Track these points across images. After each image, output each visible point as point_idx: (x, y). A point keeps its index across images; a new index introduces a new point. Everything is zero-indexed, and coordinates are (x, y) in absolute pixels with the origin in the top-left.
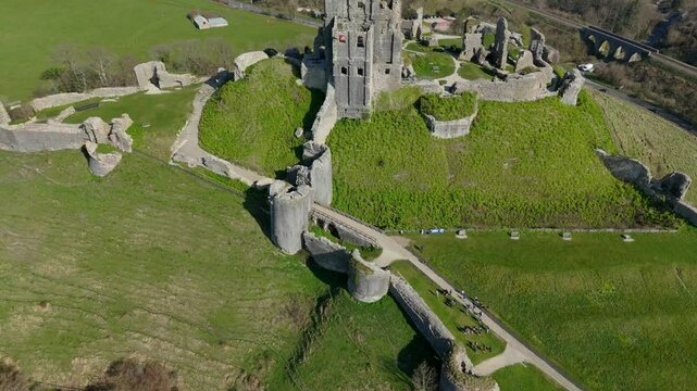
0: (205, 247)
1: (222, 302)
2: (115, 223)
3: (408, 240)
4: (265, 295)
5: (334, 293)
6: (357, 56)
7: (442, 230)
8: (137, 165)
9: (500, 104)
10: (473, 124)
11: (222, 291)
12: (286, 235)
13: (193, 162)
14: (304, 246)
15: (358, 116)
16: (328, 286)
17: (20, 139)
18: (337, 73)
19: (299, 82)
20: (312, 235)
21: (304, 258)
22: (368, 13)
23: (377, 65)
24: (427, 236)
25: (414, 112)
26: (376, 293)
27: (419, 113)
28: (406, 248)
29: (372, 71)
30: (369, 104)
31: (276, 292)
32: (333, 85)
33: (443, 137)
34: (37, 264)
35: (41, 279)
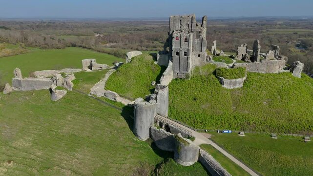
0: (98, 134)
1: (102, 164)
2: (56, 122)
3: (211, 135)
4: (126, 162)
5: (166, 161)
6: (184, 47)
7: (230, 131)
8: (73, 96)
9: (259, 74)
10: (245, 82)
11: (103, 158)
12: (141, 127)
13: (100, 95)
14: (151, 136)
15: (184, 77)
16: (163, 159)
17: (23, 84)
18: (174, 54)
19: (156, 63)
20: (155, 128)
21: (150, 143)
22: (190, 28)
23: (194, 53)
24: (221, 134)
25: (213, 76)
26: (191, 160)
27: (216, 76)
28: (209, 139)
29: (192, 55)
30: (190, 71)
31: (133, 160)
32: (172, 61)
33: (229, 88)
34: (13, 141)
35: (13, 149)
